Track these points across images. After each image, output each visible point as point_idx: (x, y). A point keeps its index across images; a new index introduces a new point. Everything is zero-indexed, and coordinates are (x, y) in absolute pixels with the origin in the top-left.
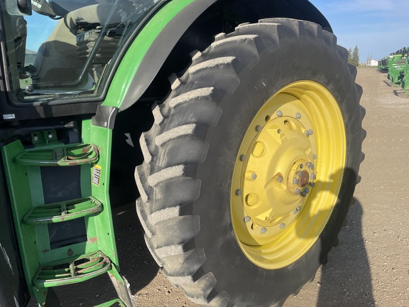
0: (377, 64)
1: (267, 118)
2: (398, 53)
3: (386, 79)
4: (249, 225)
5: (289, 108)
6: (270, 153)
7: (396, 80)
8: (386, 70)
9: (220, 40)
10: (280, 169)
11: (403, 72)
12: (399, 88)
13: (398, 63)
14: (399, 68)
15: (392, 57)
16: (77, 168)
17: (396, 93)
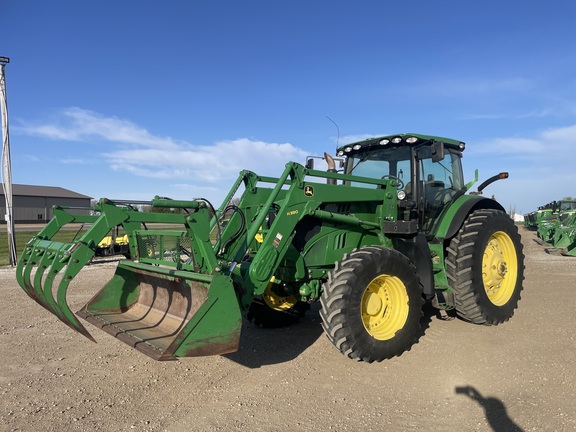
0: (522, 220)
2: (547, 207)
3: (536, 238)
5: (493, 241)
6: (490, 257)
7: (547, 239)
8: (534, 228)
10: (495, 263)
11: (554, 230)
12: (550, 247)
13: (549, 219)
14: (547, 225)
15: (540, 212)
17: (547, 251)
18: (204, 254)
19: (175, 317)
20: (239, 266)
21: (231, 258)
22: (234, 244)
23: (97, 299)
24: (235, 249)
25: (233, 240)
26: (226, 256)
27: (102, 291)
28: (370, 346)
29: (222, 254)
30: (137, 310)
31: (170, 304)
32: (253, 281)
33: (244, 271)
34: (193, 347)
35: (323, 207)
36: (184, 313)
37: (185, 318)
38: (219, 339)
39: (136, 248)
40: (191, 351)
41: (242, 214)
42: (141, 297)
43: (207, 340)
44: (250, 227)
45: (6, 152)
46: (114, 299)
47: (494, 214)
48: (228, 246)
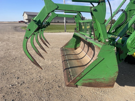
18: (100, 31)
19: (89, 57)
20: (121, 39)
21: (117, 34)
22: (120, 28)
23: (67, 44)
24: (120, 30)
25: (120, 26)
26: (115, 33)
27: (68, 42)
29: (113, 32)
30: (79, 50)
31: (88, 51)
32: (128, 48)
33: (124, 42)
36: (92, 56)
37: (92, 59)
39: (79, 28)
40: (86, 83)
41: (126, 14)
42: (81, 45)
44: (129, 20)
46: (73, 45)
48: (117, 29)
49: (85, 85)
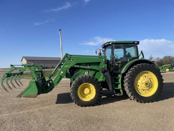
1: (142, 76)
4: (139, 90)
6: (142, 80)
9: (135, 66)
10: (143, 82)
16: (118, 79)
28: (81, 102)
34: (25, 95)
35: (77, 64)
38: (32, 95)
43: (28, 94)
45: (61, 52)
47: (145, 65)
49: (24, 97)
